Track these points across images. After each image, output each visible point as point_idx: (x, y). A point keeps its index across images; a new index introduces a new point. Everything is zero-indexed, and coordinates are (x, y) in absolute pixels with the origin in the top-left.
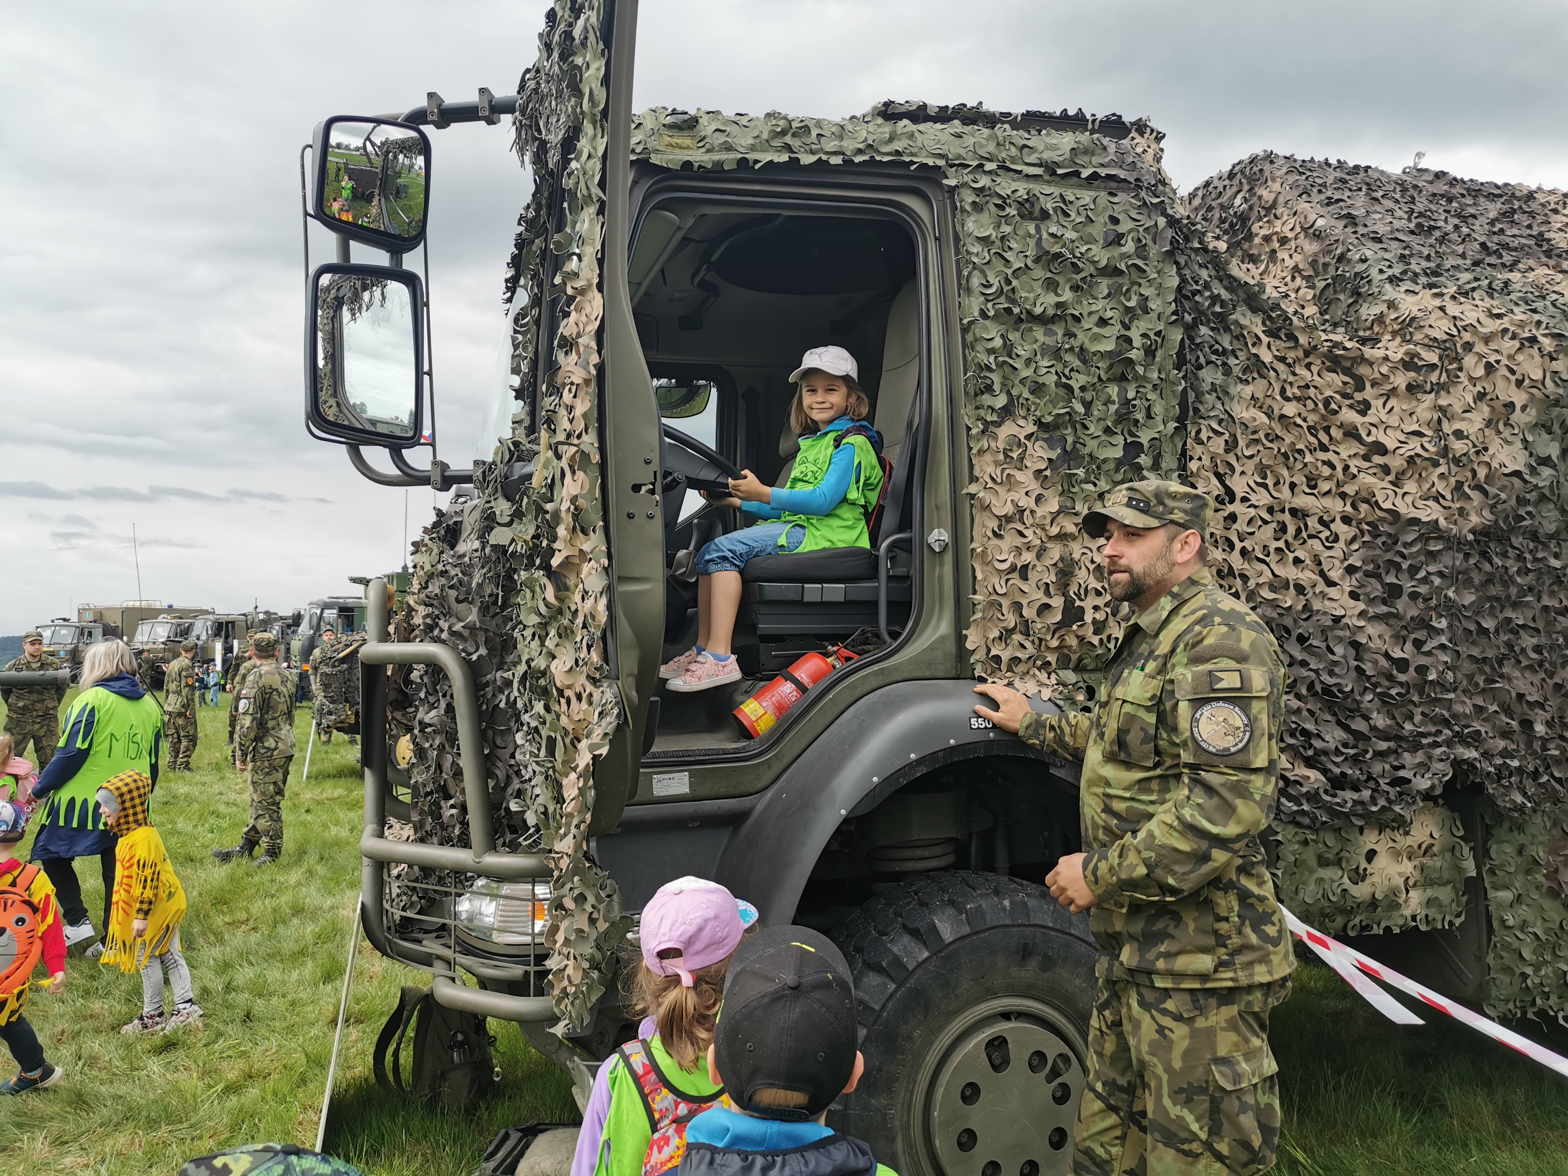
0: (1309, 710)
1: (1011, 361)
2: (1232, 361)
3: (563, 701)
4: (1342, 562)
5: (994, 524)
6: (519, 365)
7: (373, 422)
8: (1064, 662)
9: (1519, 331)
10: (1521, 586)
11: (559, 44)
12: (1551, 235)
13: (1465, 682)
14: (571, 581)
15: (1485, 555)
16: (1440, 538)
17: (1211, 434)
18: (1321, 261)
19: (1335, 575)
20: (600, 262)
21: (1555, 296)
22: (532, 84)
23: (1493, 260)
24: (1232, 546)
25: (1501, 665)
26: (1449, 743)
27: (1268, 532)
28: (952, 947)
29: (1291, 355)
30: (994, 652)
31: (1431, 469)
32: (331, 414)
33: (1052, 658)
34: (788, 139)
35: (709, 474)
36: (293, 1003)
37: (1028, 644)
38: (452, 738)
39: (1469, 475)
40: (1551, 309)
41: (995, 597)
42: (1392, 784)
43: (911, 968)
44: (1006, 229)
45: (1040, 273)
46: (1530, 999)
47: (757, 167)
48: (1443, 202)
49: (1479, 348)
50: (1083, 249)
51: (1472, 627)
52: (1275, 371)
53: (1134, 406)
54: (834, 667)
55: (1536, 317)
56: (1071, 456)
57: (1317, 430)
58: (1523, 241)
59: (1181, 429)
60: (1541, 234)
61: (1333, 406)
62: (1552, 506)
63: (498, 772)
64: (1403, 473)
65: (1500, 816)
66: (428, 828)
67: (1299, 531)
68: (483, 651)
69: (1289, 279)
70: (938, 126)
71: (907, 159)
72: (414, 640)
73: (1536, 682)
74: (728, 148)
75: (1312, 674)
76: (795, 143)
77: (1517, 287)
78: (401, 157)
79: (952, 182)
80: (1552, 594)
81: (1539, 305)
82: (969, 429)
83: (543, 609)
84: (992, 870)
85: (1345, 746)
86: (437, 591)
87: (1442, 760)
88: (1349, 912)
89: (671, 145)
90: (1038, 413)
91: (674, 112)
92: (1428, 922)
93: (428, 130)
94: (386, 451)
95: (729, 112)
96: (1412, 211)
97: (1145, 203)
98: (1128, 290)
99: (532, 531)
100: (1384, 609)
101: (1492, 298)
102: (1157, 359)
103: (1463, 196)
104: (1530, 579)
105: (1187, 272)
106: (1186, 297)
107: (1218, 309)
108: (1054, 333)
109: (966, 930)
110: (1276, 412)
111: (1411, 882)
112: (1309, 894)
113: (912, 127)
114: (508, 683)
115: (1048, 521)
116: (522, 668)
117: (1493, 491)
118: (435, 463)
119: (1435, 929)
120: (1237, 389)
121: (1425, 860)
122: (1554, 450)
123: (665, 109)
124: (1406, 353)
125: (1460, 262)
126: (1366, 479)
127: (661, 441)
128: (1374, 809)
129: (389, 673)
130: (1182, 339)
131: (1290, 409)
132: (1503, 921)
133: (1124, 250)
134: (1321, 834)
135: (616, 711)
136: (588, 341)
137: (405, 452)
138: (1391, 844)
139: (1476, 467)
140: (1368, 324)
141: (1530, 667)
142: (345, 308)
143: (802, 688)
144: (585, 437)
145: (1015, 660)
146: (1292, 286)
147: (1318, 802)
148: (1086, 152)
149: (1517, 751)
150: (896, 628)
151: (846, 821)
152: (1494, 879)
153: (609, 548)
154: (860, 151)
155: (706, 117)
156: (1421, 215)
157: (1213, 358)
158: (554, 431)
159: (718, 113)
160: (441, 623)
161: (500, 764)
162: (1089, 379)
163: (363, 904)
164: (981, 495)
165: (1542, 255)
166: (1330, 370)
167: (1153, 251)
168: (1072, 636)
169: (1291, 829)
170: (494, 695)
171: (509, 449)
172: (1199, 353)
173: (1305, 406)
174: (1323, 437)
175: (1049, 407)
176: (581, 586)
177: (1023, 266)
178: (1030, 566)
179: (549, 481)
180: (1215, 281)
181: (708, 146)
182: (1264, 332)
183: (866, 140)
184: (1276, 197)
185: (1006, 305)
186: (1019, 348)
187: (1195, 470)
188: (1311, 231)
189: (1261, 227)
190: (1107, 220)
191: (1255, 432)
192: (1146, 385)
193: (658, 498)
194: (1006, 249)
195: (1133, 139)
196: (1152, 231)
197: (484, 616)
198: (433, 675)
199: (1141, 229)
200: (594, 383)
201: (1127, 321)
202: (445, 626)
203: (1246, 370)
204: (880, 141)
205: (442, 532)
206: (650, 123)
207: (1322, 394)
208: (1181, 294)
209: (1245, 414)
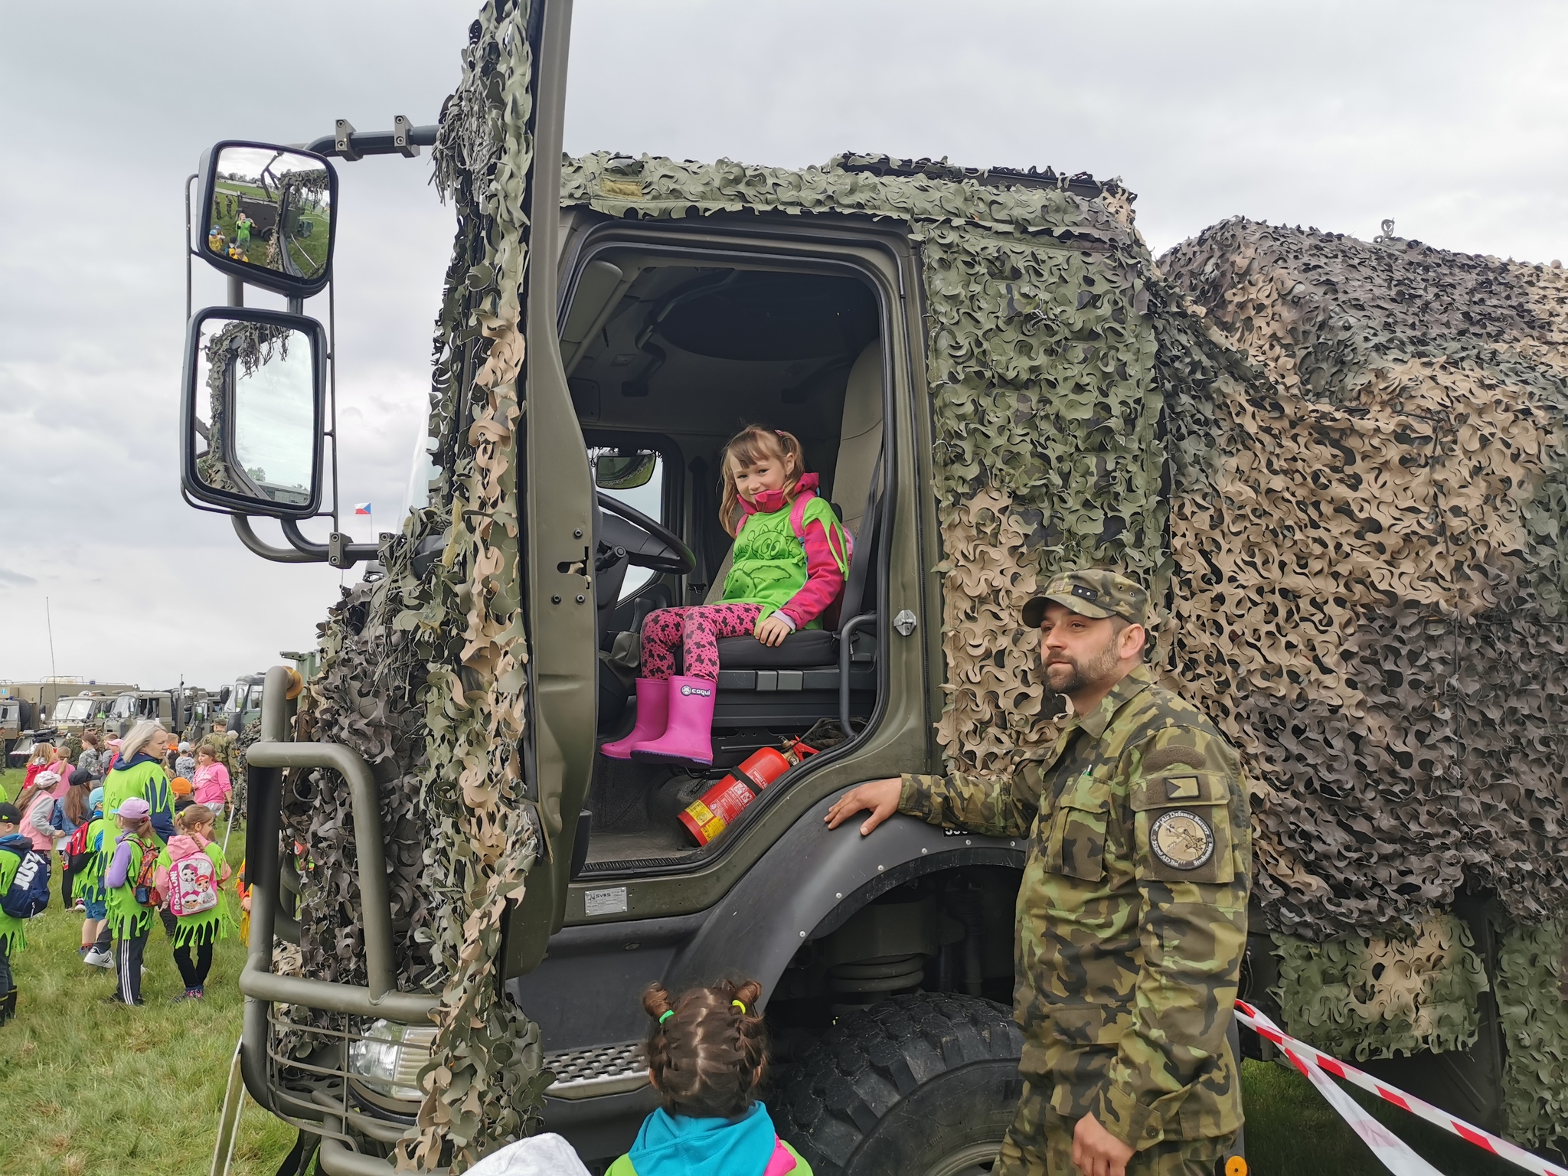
0: (1307, 809)
1: (983, 429)
2: (1215, 432)
3: (474, 820)
4: (1337, 647)
5: (966, 605)
6: (438, 426)
7: (271, 491)
9: (1512, 402)
10: (1525, 673)
11: (482, 56)
12: (1530, 306)
13: (1471, 778)
14: (485, 676)
15: (1487, 640)
16: (1440, 621)
17: (1195, 509)
18: (1301, 328)
19: (1329, 661)
20: (523, 298)
21: (1543, 368)
22: (453, 110)
23: (1476, 329)
24: (1220, 629)
25: (1508, 759)
26: (1458, 845)
27: (1259, 613)
28: (926, 1088)
29: (1276, 426)
30: (968, 747)
31: (1429, 547)
32: (216, 481)
34: (742, 188)
35: (653, 549)
37: (1004, 738)
38: (350, 853)
39: (1468, 554)
40: (1541, 380)
41: (968, 686)
42: (1398, 891)
43: (879, 1115)
44: (976, 288)
45: (1012, 335)
46: (1548, 1126)
47: (707, 214)
48: (1420, 271)
49: (1474, 420)
50: (1058, 311)
51: (1477, 718)
52: (1261, 442)
53: (1114, 478)
54: (791, 765)
55: (1529, 388)
56: (1048, 532)
57: (1306, 506)
58: (1505, 312)
59: (1164, 503)
60: (1521, 305)
61: (1323, 480)
62: (1553, 587)
63: (402, 894)
64: (1399, 552)
65: (1510, 923)
67: (1290, 613)
68: (389, 752)
69: (1267, 347)
70: (902, 179)
71: (870, 212)
73: (1545, 777)
74: (675, 193)
75: (1310, 770)
76: (749, 192)
77: (1505, 357)
78: (304, 191)
79: (919, 237)
80: (1557, 681)
81: (1529, 376)
82: (938, 501)
83: (451, 711)
84: (963, 989)
85: (1348, 848)
86: (338, 682)
87: (1452, 864)
88: (1357, 1035)
89: (613, 191)
90: (1012, 485)
91: (617, 156)
92: (1440, 1044)
93: (337, 162)
94: (278, 521)
95: (678, 160)
96: (1392, 279)
97: (1121, 264)
98: (1106, 355)
99: (440, 614)
100: (1383, 699)
101: (1482, 369)
102: (1138, 429)
103: (1439, 265)
104: (1532, 666)
105: (1165, 337)
106: (1165, 364)
107: (1199, 376)
108: (1028, 400)
109: (941, 1067)
110: (1263, 487)
111: (1420, 999)
112: (1314, 1015)
113: (874, 179)
114: (416, 790)
116: (431, 775)
117: (1493, 571)
118: (334, 536)
119: (1447, 1052)
120: (1221, 461)
121: (1435, 974)
122: (1552, 528)
123: (608, 153)
124: (1398, 425)
125: (1446, 331)
126: (1359, 558)
127: (595, 511)
128: (1382, 920)
129: (285, 775)
130: (1163, 408)
131: (1278, 483)
132: (1518, 1041)
133: (1099, 312)
134: (1325, 947)
135: (533, 842)
136: (506, 391)
137: (301, 524)
138: (1398, 957)
139: (1474, 545)
140: (1355, 394)
141: (1538, 761)
142: (239, 361)
143: (755, 789)
144: (501, 506)
146: (1270, 354)
147: (1320, 912)
148: (1058, 210)
149: (1528, 852)
150: (858, 720)
151: (806, 940)
152: (1506, 993)
153: (528, 640)
154: (819, 202)
155: (652, 162)
156: (1400, 283)
157: (1196, 428)
158: (468, 499)
159: (667, 159)
160: (341, 719)
161: (405, 885)
162: (1067, 449)
163: (242, 1045)
164: (952, 573)
165: (1525, 326)
166: (1318, 443)
167: (1132, 313)
169: (1294, 942)
170: (400, 803)
171: (421, 520)
172: (1180, 422)
173: (1293, 480)
174: (1312, 511)
175: (1025, 477)
176: (495, 683)
177: (994, 327)
178: (1007, 652)
179: (461, 558)
180: (1196, 347)
181: (654, 193)
182: (1247, 401)
183: (825, 191)
184: (1251, 263)
185: (977, 369)
186: (992, 414)
187: (1179, 548)
188: (1289, 298)
189: (1234, 294)
190: (1082, 282)
191: (1240, 508)
192: (1126, 456)
193: (590, 579)
194: (976, 309)
195: (1105, 199)
196: (1129, 293)
197: (391, 711)
198: (330, 780)
199: (1117, 291)
200: (512, 442)
201: (1104, 388)
202: (344, 721)
203: (1231, 440)
204: (841, 192)
205: (347, 614)
206: (591, 167)
207: (1310, 467)
208: (1161, 361)
209: (1230, 488)
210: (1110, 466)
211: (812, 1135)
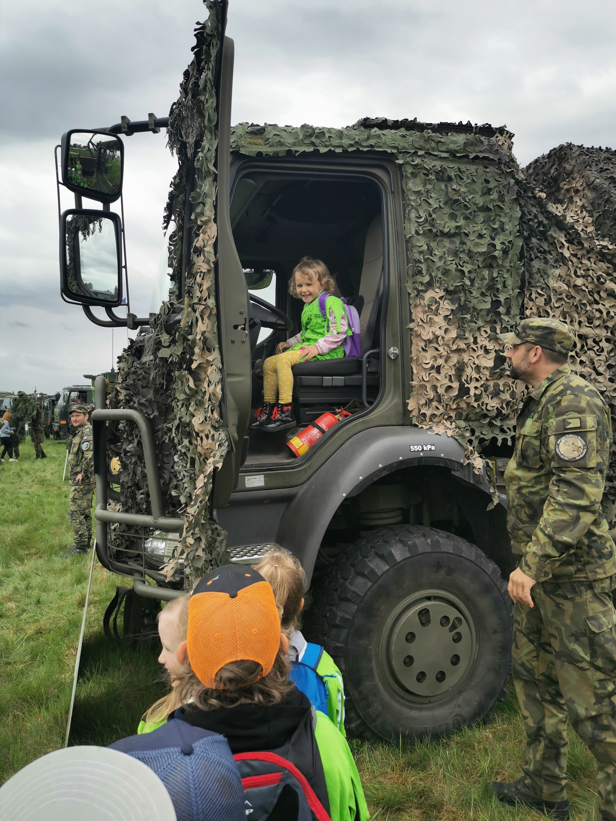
1: (432, 258)
2: (549, 257)
3: (199, 439)
4: (605, 363)
5: (422, 344)
6: (172, 262)
7: (96, 293)
8: (459, 416)
11: (191, 89)
14: (202, 376)
17: (537, 296)
18: (597, 202)
19: (601, 369)
20: (215, 207)
22: (177, 111)
28: (401, 564)
29: (580, 254)
30: (422, 411)
32: (74, 289)
33: (453, 414)
34: (313, 139)
35: (272, 319)
36: (61, 595)
37: (440, 407)
38: (141, 458)
41: (423, 383)
43: (379, 575)
44: (429, 187)
45: (447, 210)
47: (297, 154)
50: (470, 197)
52: (572, 261)
53: (497, 281)
54: (339, 420)
56: (463, 308)
57: (593, 293)
59: (521, 293)
61: (602, 280)
63: (165, 476)
66: (130, 505)
67: (583, 346)
68: (156, 413)
69: (579, 212)
70: (393, 131)
71: (377, 150)
72: (119, 408)
74: (281, 144)
76: (317, 141)
78: (108, 151)
79: (400, 162)
82: (410, 294)
83: (187, 391)
84: (421, 524)
86: (132, 382)
89: (251, 143)
90: (446, 285)
91: (252, 125)
93: (122, 136)
94: (104, 309)
95: (281, 125)
97: (503, 172)
98: (494, 219)
99: (181, 350)
102: (509, 256)
105: (525, 209)
106: (525, 223)
107: (541, 229)
108: (454, 243)
109: (408, 555)
110: (572, 284)
113: (379, 132)
114: (170, 430)
115: (451, 342)
116: (177, 422)
118: (129, 315)
120: (551, 271)
123: (248, 123)
127: (248, 302)
129: (107, 425)
130: (523, 245)
131: (579, 282)
133: (492, 197)
135: (227, 444)
136: (209, 249)
137: (114, 309)
142: (80, 233)
143: (322, 431)
144: (208, 300)
145: (434, 415)
146: (581, 216)
148: (472, 144)
150: (372, 399)
151: (346, 499)
153: (222, 359)
154: (351, 145)
155: (269, 128)
157: (539, 255)
158: (192, 297)
159: (275, 125)
160: (134, 399)
161: (166, 472)
162: (473, 267)
163: (96, 543)
164: (416, 329)
166: (600, 261)
167: (508, 198)
168: (463, 403)
170: (162, 436)
171: (168, 307)
172: (532, 252)
173: (587, 280)
174: (596, 297)
175: (452, 282)
176: (207, 379)
177: (438, 206)
178: (442, 366)
179: (190, 324)
180: (540, 214)
181: (270, 143)
182: (565, 241)
183: (354, 139)
184: (573, 168)
185: (429, 228)
186: (436, 251)
187: (528, 314)
188: (592, 186)
189: (565, 184)
190: (483, 181)
191: (561, 294)
192: (503, 269)
193: (247, 332)
194: (429, 197)
195: (497, 137)
196: (508, 187)
197: (156, 395)
198: (130, 426)
199: (501, 186)
200: (213, 272)
201: (493, 236)
202: (136, 400)
203: (556, 261)
204: (362, 140)
205: (134, 351)
206: (240, 131)
207: (596, 273)
208: (522, 221)
209: (555, 285)
210: (495, 275)
211: (349, 583)
